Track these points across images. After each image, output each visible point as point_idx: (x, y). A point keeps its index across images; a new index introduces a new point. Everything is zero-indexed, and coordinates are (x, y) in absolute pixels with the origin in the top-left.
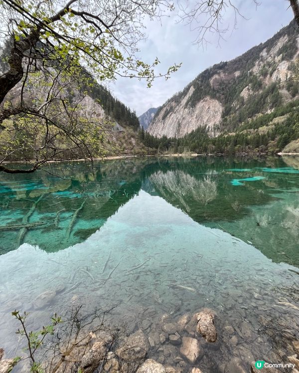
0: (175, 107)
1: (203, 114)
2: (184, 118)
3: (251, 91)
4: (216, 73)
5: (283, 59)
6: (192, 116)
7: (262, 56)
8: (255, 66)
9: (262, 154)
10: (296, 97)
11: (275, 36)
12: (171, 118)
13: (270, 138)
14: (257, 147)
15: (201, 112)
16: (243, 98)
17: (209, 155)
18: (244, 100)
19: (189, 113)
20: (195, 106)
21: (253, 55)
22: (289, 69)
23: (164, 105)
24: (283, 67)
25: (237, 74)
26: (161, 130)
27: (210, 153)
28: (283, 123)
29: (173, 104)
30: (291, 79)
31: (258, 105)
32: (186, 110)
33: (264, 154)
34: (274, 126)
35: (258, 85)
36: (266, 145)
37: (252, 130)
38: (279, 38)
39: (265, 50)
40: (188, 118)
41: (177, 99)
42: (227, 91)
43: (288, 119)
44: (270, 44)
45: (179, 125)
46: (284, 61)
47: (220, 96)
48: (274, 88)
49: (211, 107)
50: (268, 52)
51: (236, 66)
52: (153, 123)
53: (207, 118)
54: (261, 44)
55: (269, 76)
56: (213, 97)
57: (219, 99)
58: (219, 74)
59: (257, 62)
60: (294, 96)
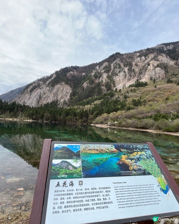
0: (42, 85)
1: (59, 93)
2: (45, 94)
3: (88, 84)
4: (72, 70)
5: (105, 72)
6: (51, 93)
7: (96, 69)
8: (93, 72)
9: (84, 124)
10: (109, 91)
11: (103, 61)
12: (37, 92)
13: (90, 113)
14: (81, 118)
15: (58, 91)
16: (83, 87)
17: (45, 121)
18: (84, 88)
19: (49, 91)
20: (54, 87)
21: (92, 67)
22: (107, 77)
23: (34, 82)
24: (105, 76)
25: (84, 74)
26: (27, 99)
27: (46, 120)
28: (99, 104)
29: (41, 83)
30: (108, 82)
31: (90, 93)
32: (48, 88)
33: (86, 124)
34: (94, 106)
35: (92, 82)
36: (87, 118)
37: (81, 107)
38: (104, 63)
39: (98, 66)
40: (48, 94)
41: (44, 80)
42: (76, 82)
43: (102, 102)
44: (100, 64)
45: (40, 97)
46: (105, 73)
47: (71, 84)
48: (99, 85)
49: (64, 89)
50: (99, 67)
51: (83, 70)
52: (22, 93)
53: (61, 96)
54: (97, 63)
55: (98, 78)
56: (67, 83)
57: (70, 85)
58: (74, 72)
59: (94, 71)
60: (108, 91)
